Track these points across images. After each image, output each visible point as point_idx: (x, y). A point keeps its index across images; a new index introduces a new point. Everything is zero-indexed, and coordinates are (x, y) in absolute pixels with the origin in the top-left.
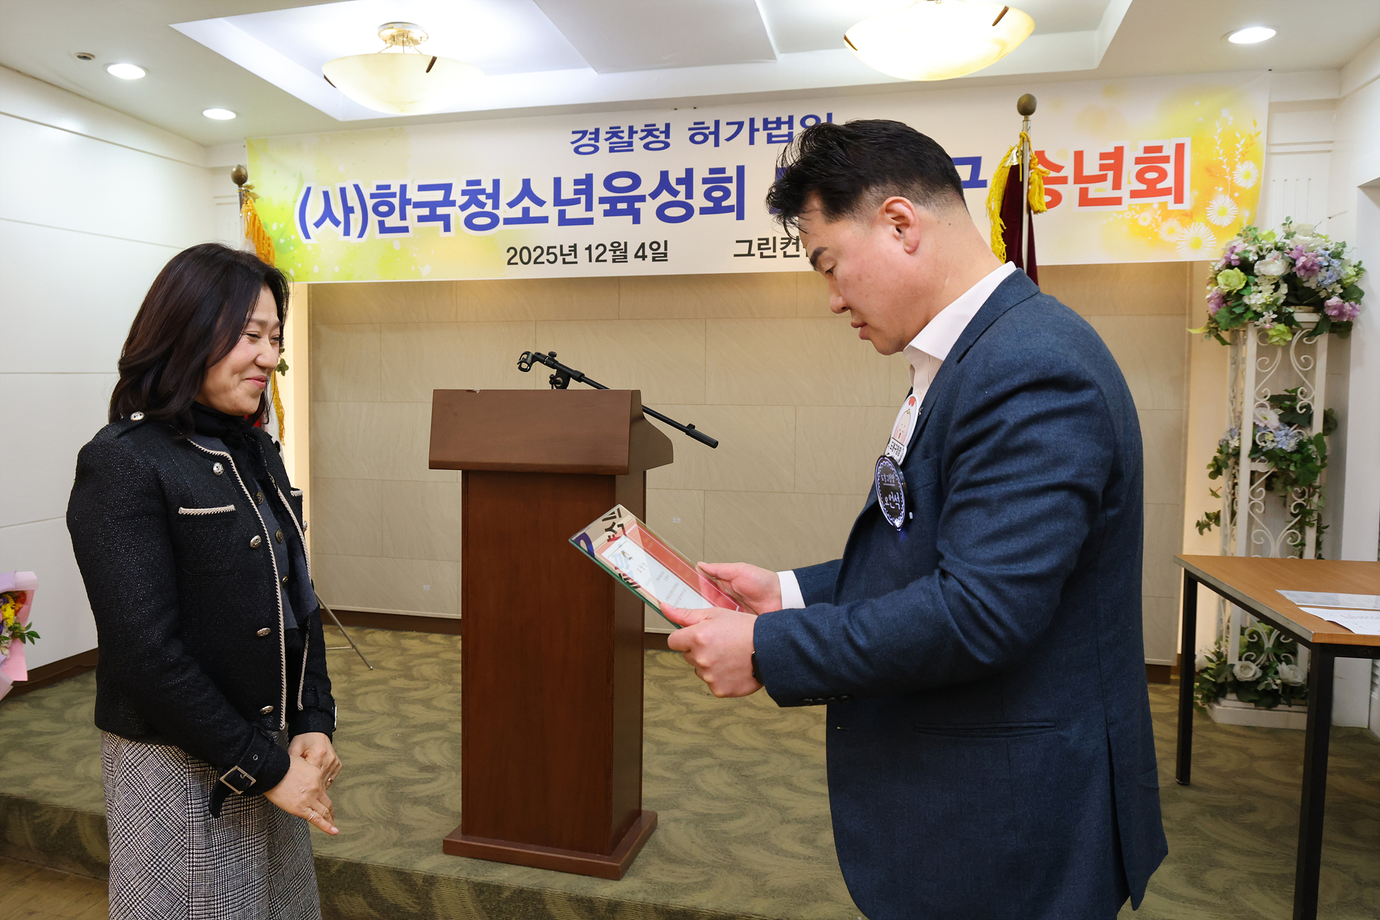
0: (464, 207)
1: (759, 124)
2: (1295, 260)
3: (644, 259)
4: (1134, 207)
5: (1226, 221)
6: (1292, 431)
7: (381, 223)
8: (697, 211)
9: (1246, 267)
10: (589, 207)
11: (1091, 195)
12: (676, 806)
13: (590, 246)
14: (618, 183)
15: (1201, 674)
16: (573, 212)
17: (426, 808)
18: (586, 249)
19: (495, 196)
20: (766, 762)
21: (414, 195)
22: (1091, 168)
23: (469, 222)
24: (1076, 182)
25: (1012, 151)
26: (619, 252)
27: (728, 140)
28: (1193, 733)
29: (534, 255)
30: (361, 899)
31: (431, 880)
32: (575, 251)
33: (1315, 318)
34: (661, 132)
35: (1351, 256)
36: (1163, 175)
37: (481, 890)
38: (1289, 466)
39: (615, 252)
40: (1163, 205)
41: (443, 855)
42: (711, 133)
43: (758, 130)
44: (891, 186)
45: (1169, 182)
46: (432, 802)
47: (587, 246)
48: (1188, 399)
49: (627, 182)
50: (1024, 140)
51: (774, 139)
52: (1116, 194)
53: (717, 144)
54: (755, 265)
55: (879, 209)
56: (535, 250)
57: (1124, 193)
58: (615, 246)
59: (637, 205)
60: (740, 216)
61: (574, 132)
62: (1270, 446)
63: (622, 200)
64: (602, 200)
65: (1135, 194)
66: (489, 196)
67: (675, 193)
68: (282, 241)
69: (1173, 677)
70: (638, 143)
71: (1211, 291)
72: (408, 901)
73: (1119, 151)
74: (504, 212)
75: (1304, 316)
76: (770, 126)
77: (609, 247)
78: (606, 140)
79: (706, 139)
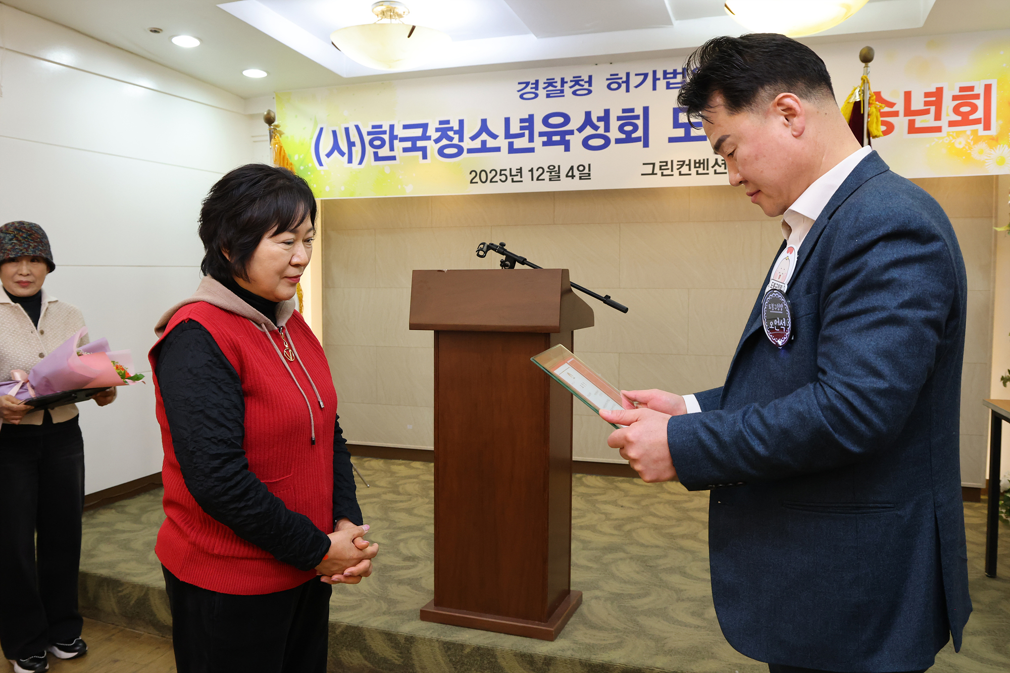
0: (437, 141)
1: (660, 75)
3: (573, 178)
4: (951, 133)
7: (376, 154)
8: (613, 141)
10: (531, 140)
11: (918, 125)
12: (597, 588)
13: (532, 168)
14: (552, 121)
15: (1005, 494)
16: (519, 143)
17: (408, 587)
18: (529, 171)
19: (460, 132)
20: (665, 556)
21: (399, 132)
22: (918, 103)
23: (441, 152)
24: (905, 115)
25: (855, 90)
26: (554, 173)
27: (636, 87)
28: (999, 539)
29: (490, 176)
30: (358, 654)
31: (410, 640)
32: (521, 172)
34: (585, 82)
36: (975, 109)
37: (448, 647)
39: (551, 173)
40: (975, 132)
41: (420, 621)
42: (623, 82)
43: (659, 79)
44: (781, 85)
45: (979, 114)
46: (413, 583)
47: (530, 169)
48: (994, 282)
49: (559, 120)
50: (865, 81)
51: (671, 86)
52: (937, 124)
53: (628, 90)
54: (657, 182)
55: (772, 103)
56: (490, 172)
57: (943, 123)
58: (551, 168)
59: (568, 137)
60: (646, 145)
61: (519, 83)
63: (556, 133)
64: (541, 134)
65: (952, 124)
66: (456, 132)
67: (596, 128)
69: (982, 497)
70: (568, 91)
72: (395, 656)
73: (940, 91)
74: (467, 144)
76: (668, 76)
77: (546, 169)
78: (544, 88)
79: (620, 86)
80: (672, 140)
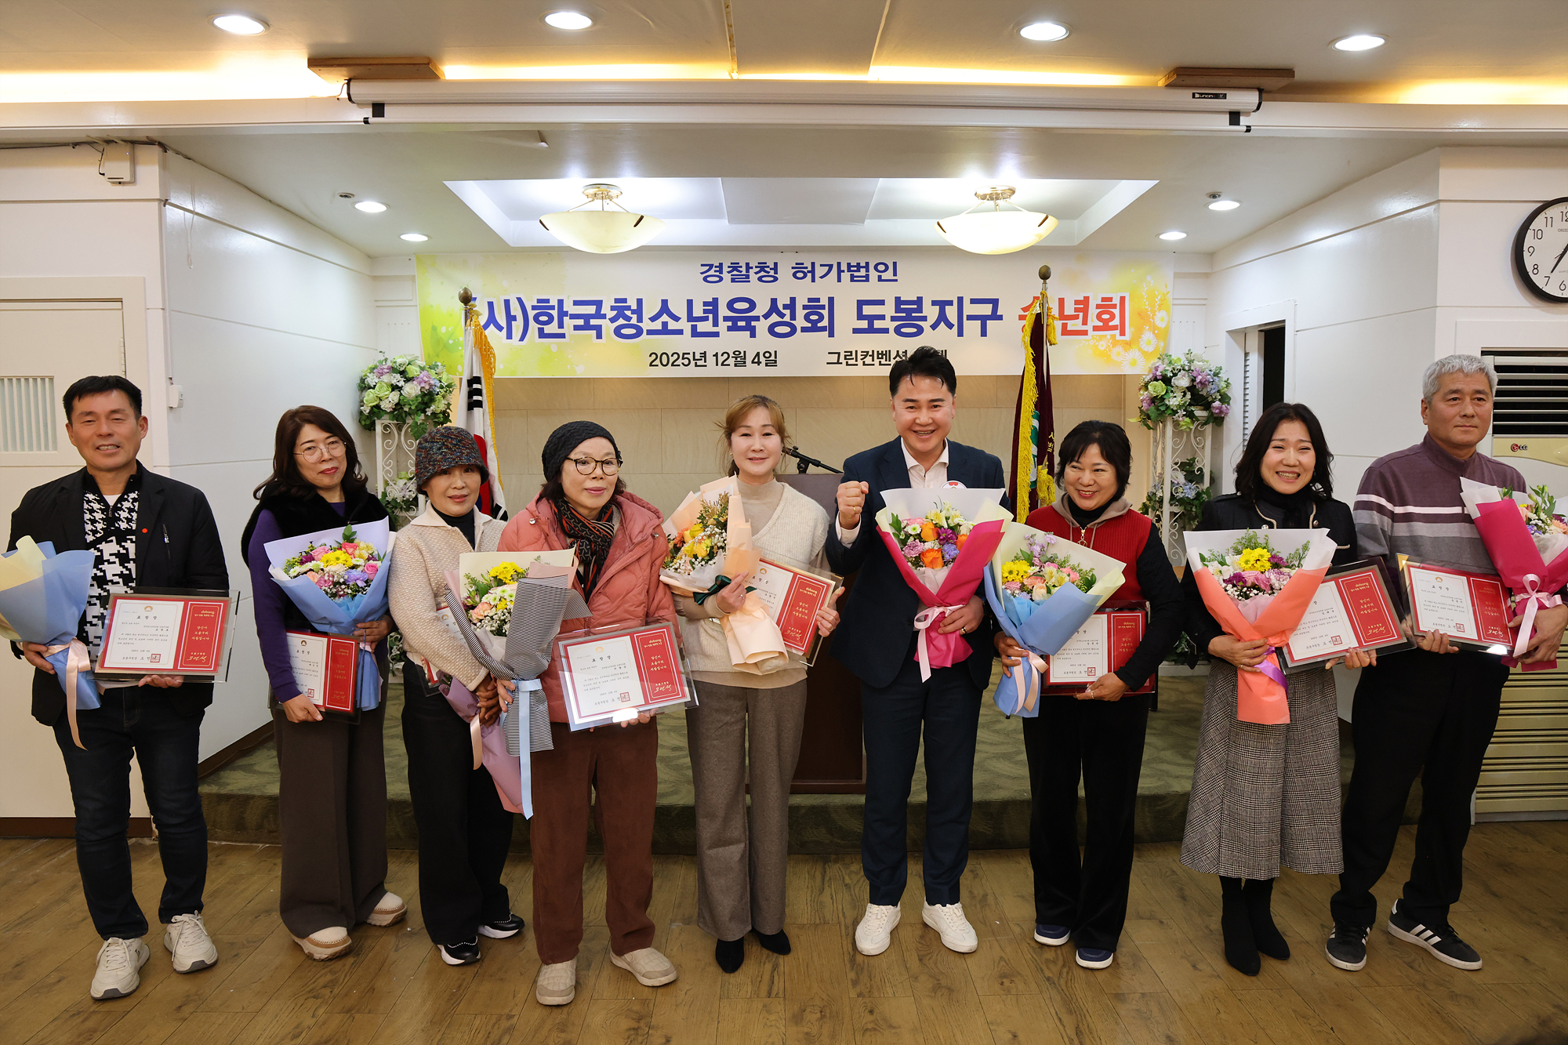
0: (613, 320)
1: (844, 267)
2: (1195, 378)
3: (758, 364)
4: (1094, 336)
5: (1151, 349)
6: (1193, 486)
7: (541, 331)
8: (799, 330)
9: (1166, 380)
10: (716, 324)
11: (1069, 328)
13: (717, 353)
14: (737, 306)
16: (702, 327)
18: (714, 356)
19: (639, 312)
21: (569, 307)
23: (617, 332)
24: (1060, 319)
25: (1034, 303)
26: (740, 359)
27: (821, 277)
29: (672, 359)
32: (705, 357)
33: (1204, 414)
34: (771, 269)
35: (1223, 375)
36: (1113, 318)
38: (1191, 508)
39: (736, 358)
40: (1113, 336)
42: (809, 272)
43: (843, 271)
45: (1116, 321)
47: (715, 353)
49: (745, 305)
50: (1043, 295)
52: (1084, 328)
53: (813, 280)
54: (842, 371)
56: (672, 356)
57: (1089, 327)
58: (737, 354)
59: (753, 323)
60: (831, 335)
61: (702, 265)
62: (1181, 496)
63: (741, 319)
64: (726, 319)
65: (1096, 328)
66: (633, 312)
67: (782, 315)
68: (451, 342)
70: (753, 277)
71: (1144, 395)
73: (1087, 299)
74: (646, 325)
75: (1199, 413)
76: (852, 269)
77: (732, 355)
78: (729, 272)
79: (805, 276)
80: (856, 331)
